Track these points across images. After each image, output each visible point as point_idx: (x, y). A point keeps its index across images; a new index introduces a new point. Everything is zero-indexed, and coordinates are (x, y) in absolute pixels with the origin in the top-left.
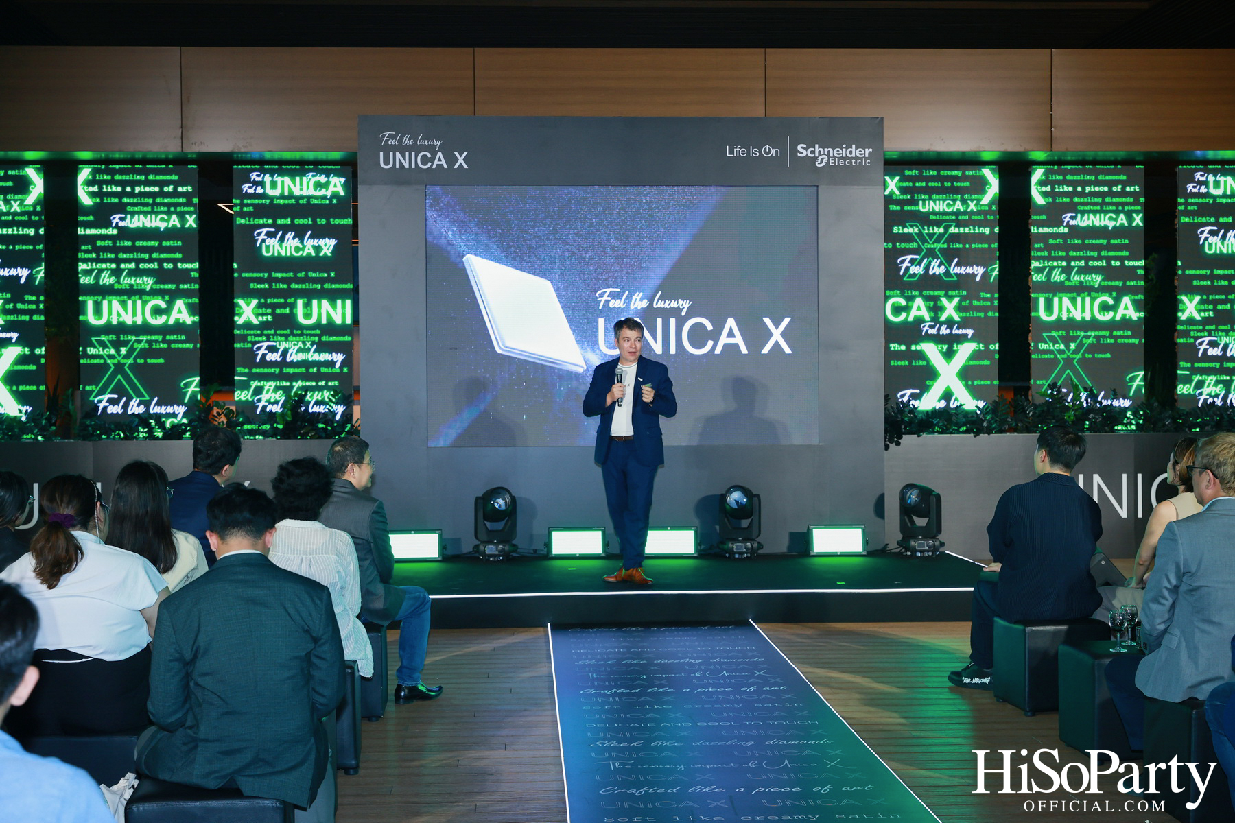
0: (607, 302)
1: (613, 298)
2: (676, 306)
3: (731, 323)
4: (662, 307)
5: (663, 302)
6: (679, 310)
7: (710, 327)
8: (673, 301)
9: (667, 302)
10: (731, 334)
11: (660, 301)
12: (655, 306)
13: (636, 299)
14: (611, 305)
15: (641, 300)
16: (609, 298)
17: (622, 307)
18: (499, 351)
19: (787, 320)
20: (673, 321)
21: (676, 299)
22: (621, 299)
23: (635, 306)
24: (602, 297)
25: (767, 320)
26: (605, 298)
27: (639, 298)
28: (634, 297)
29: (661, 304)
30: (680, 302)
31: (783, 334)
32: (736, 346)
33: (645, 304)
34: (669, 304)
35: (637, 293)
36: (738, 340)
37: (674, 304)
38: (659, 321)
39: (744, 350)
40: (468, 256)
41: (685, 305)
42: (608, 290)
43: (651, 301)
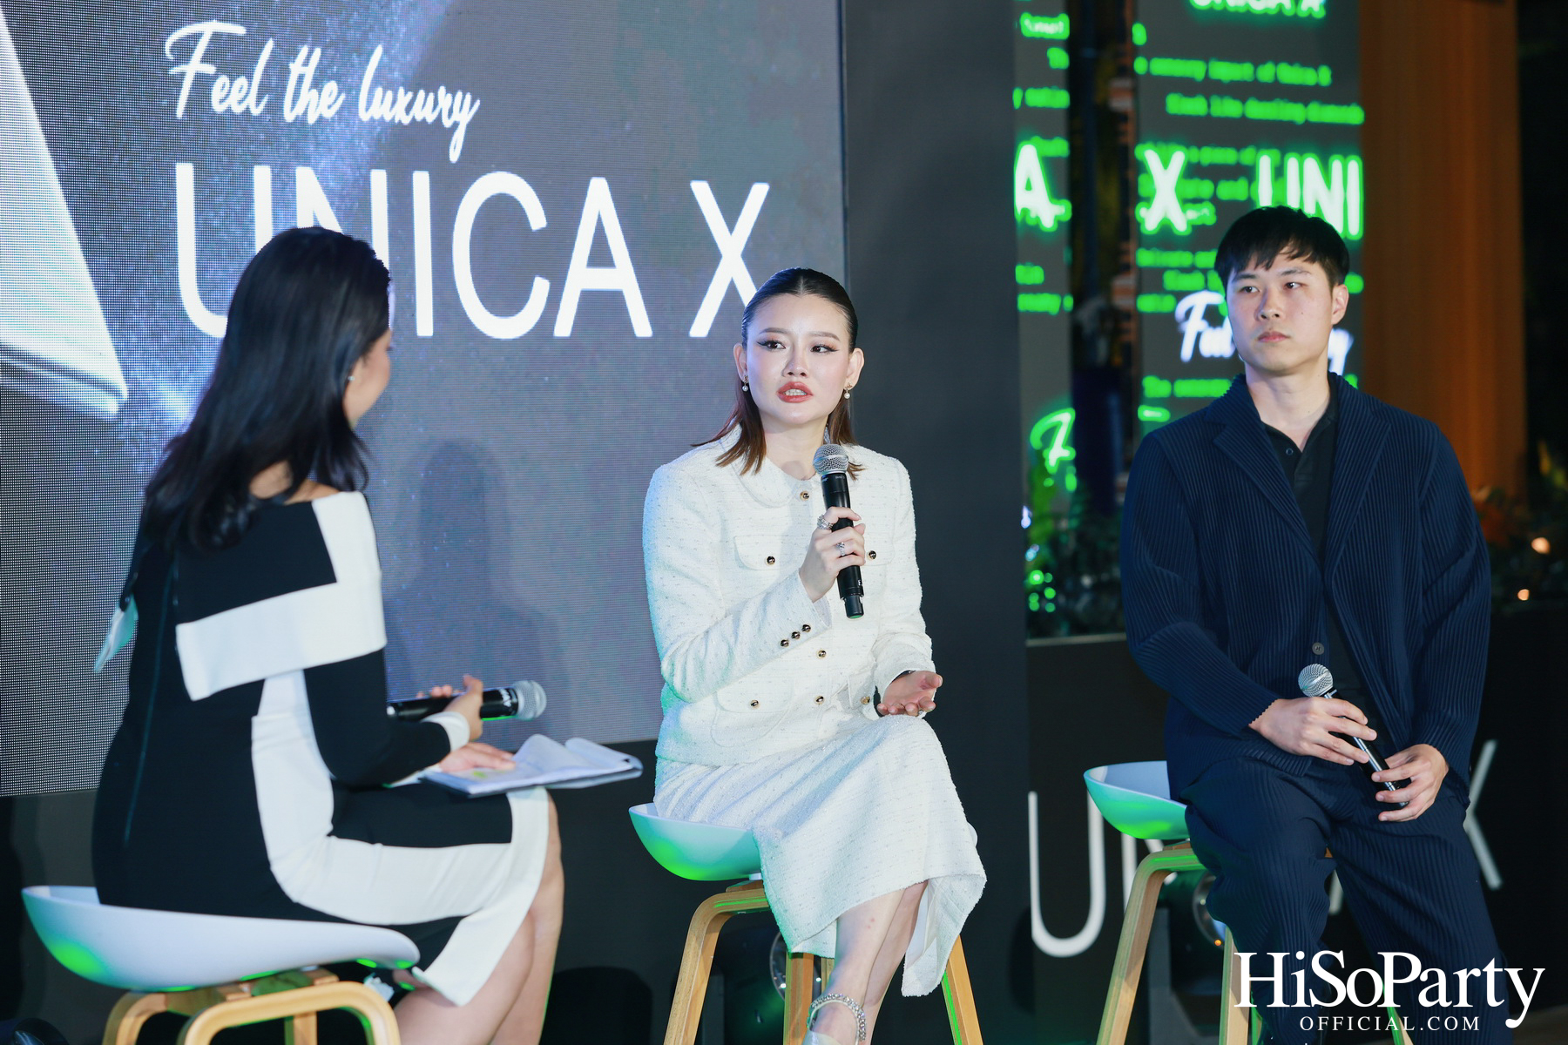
9: (404, 98)
12: (364, 116)
20: (421, 182)
23: (299, 110)
37: (424, 111)
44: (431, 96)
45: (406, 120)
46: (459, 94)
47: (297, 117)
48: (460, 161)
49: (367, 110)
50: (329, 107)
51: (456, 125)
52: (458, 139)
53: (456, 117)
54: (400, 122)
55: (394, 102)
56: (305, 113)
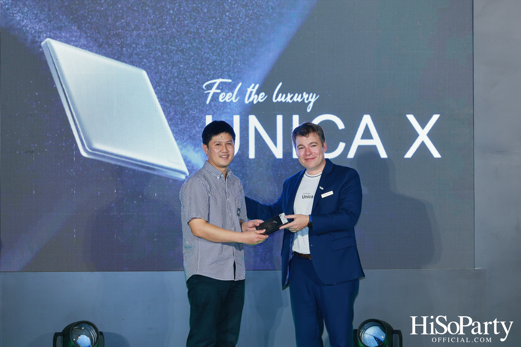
0: (216, 96)
1: (222, 91)
2: (300, 100)
3: (367, 120)
4: (284, 101)
5: (284, 95)
6: (303, 105)
7: (341, 125)
8: (297, 95)
10: (367, 135)
11: (280, 95)
13: (251, 92)
14: (221, 99)
15: (258, 93)
16: (219, 91)
17: (234, 101)
18: (84, 154)
19: (435, 117)
21: (300, 92)
22: (233, 93)
23: (251, 100)
24: (211, 89)
25: (411, 118)
26: (214, 90)
27: (255, 91)
28: (249, 90)
29: (281, 98)
30: (305, 96)
31: (429, 135)
32: (374, 147)
33: (262, 97)
34: (291, 99)
35: (253, 85)
36: (376, 141)
37: (297, 98)
38: (280, 119)
39: (383, 155)
40: (48, 39)
41: (311, 99)
42: (218, 81)
43: (270, 95)
44: (300, 95)
45: (290, 101)
46: (311, 94)
47: (250, 102)
48: (311, 111)
49: (276, 99)
50: (262, 99)
51: (310, 102)
52: (311, 105)
53: (310, 100)
54: (288, 102)
55: (286, 97)
56: (253, 101)
